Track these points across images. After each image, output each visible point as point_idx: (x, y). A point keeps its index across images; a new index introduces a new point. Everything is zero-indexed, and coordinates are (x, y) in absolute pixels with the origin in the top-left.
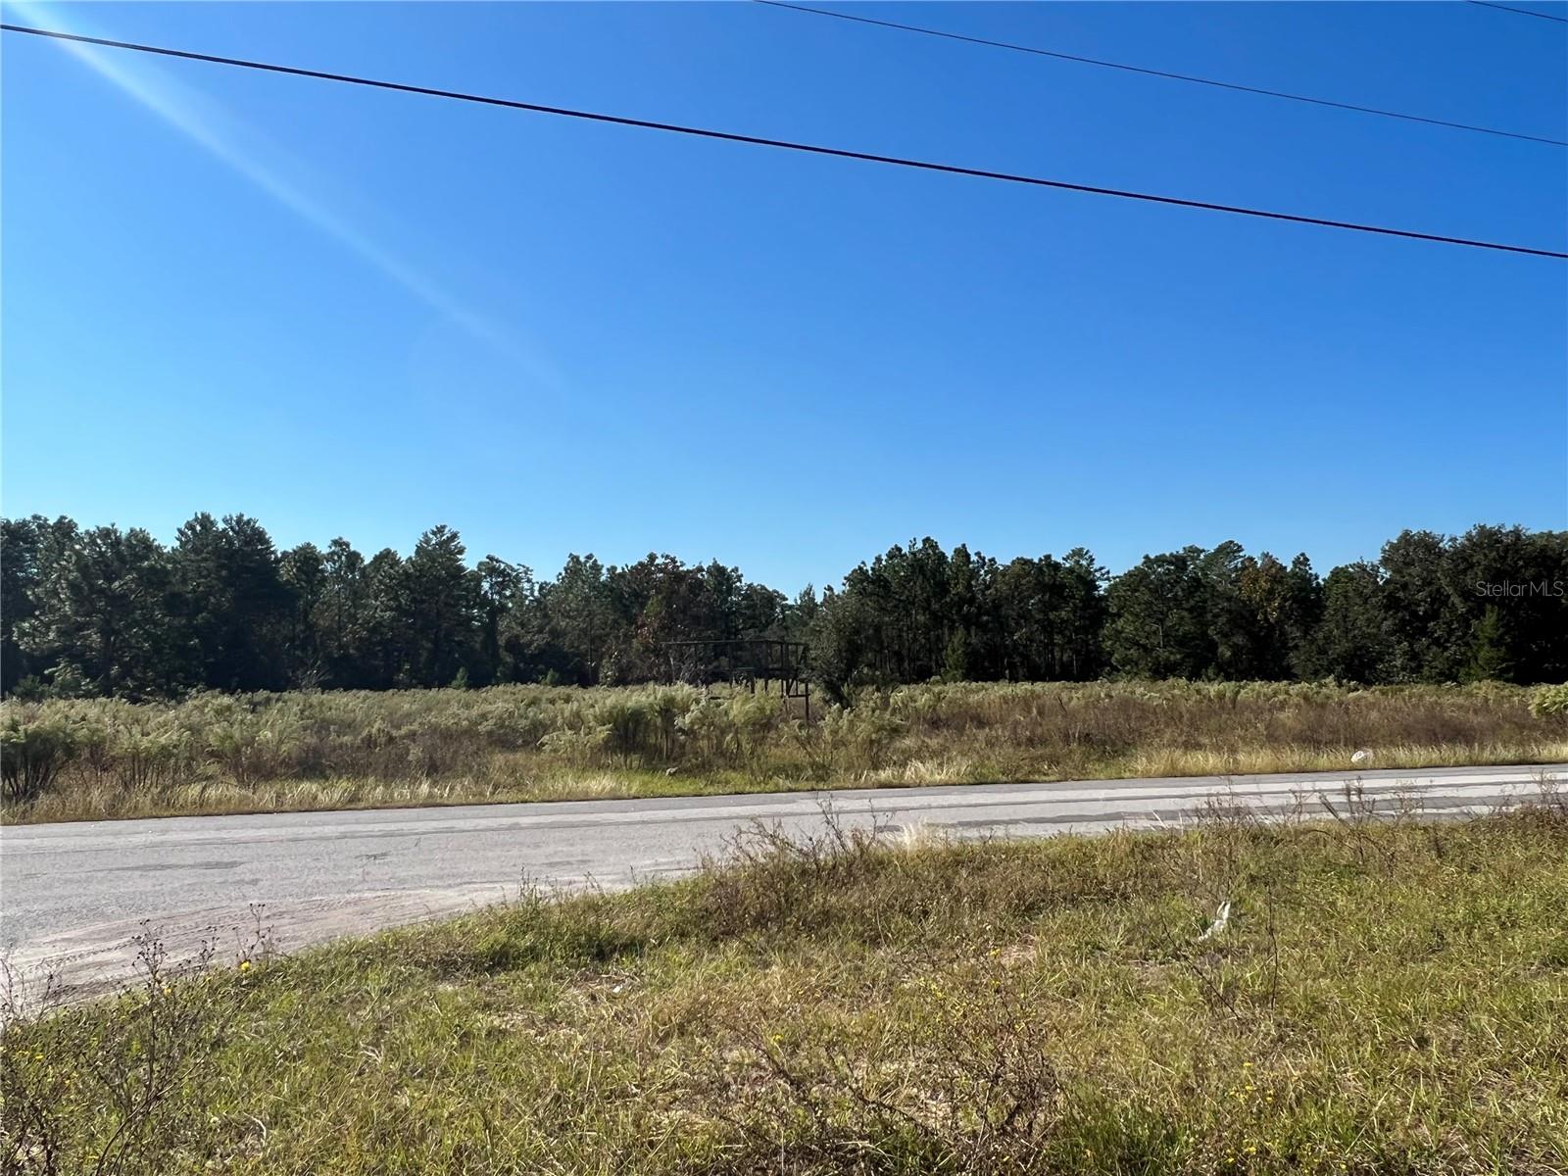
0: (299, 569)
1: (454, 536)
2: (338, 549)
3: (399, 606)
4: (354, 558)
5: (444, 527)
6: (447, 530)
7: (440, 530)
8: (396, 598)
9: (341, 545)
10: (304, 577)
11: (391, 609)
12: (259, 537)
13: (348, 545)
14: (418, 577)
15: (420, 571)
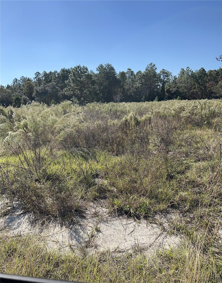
0: (121, 76)
1: (154, 65)
2: (129, 71)
3: (142, 83)
4: (132, 72)
5: (152, 63)
6: (152, 64)
7: (151, 64)
8: (141, 81)
9: (129, 70)
10: (122, 78)
11: (141, 84)
12: (112, 69)
13: (131, 70)
14: (146, 75)
15: (147, 74)
